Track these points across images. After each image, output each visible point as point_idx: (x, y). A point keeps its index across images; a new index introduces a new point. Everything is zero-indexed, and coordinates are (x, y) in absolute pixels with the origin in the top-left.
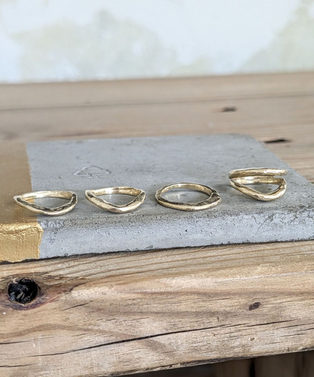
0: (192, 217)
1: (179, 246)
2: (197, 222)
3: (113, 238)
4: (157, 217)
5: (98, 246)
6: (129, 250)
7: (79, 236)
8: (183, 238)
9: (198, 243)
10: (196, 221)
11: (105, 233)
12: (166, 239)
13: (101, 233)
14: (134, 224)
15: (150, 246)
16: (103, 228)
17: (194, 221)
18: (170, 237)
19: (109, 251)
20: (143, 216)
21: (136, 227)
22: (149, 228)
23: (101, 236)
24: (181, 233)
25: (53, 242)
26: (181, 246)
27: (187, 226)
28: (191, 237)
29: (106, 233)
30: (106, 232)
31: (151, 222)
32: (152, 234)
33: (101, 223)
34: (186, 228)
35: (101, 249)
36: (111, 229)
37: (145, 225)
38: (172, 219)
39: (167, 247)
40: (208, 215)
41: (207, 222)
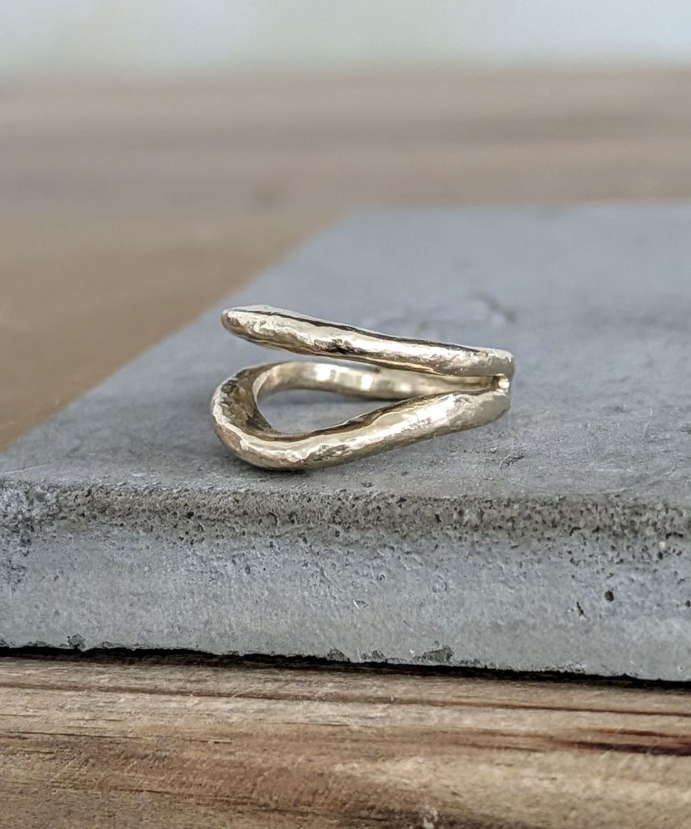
0: (635, 533)
1: (578, 666)
2: (660, 556)
4: (461, 514)
6: (341, 654)
7: (121, 565)
8: (596, 628)
10: (654, 553)
12: (514, 626)
13: (215, 564)
14: (359, 537)
15: (435, 648)
16: (220, 541)
17: (645, 549)
18: (529, 614)
19: (253, 648)
21: (366, 552)
22: (426, 562)
23: (213, 575)
27: (614, 570)
28: (634, 631)
29: (234, 562)
30: (237, 560)
31: (434, 534)
33: (212, 517)
34: (609, 582)
36: (254, 547)
37: (406, 547)
38: (535, 530)
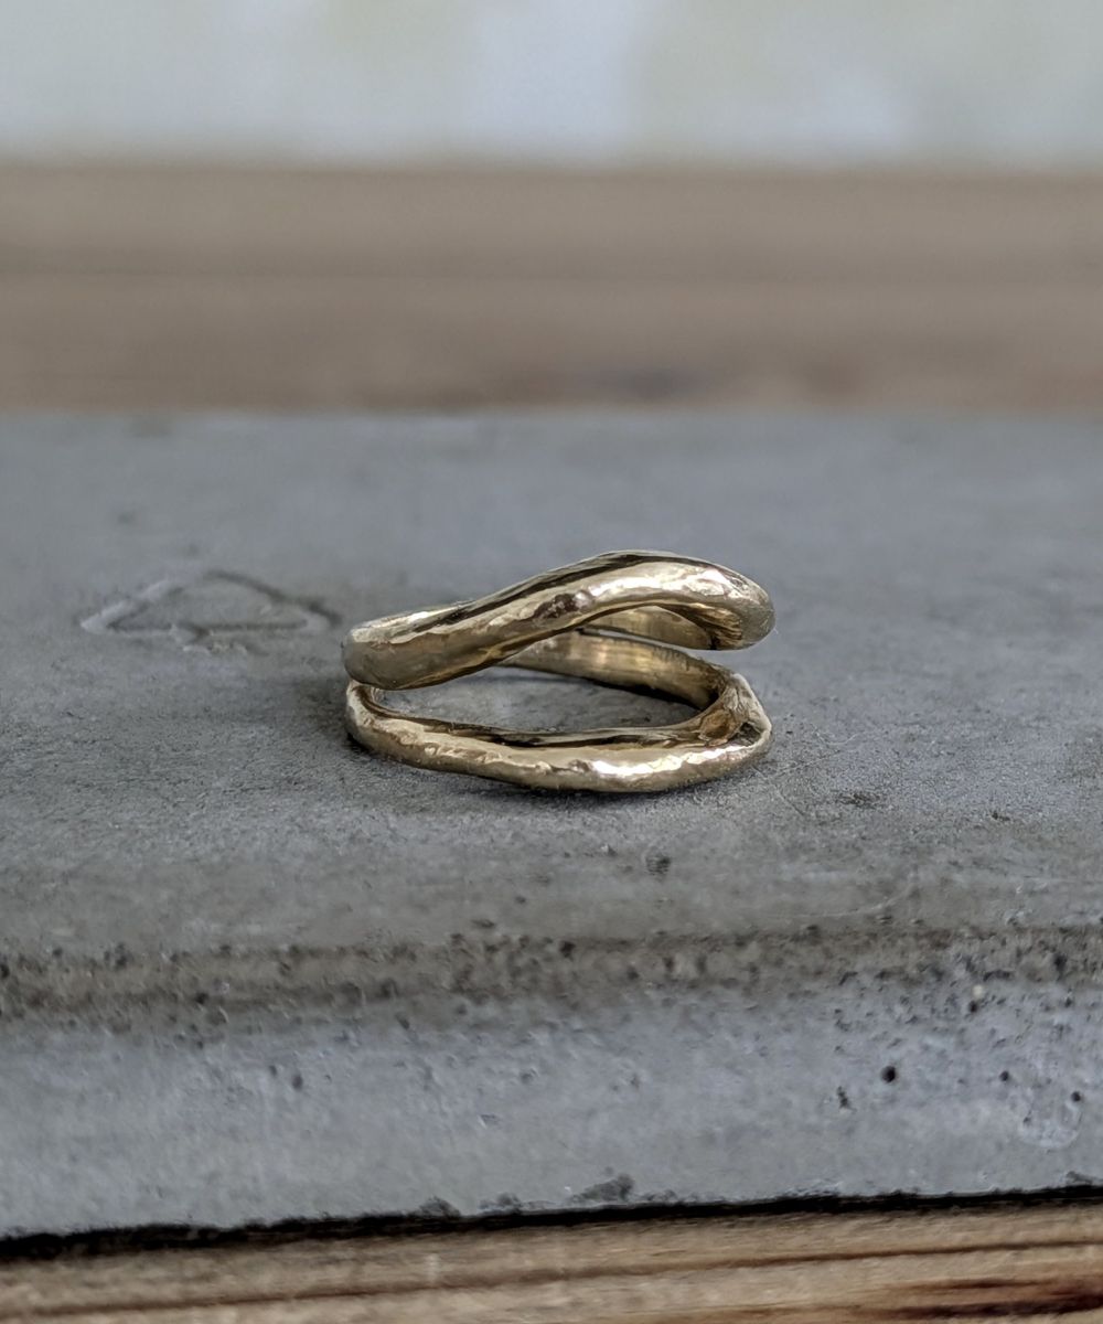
0: (939, 975)
1: (828, 1187)
2: (974, 1008)
4: (670, 964)
5: (212, 1178)
6: (445, 1205)
7: (62, 1093)
9: (977, 1168)
10: (965, 1003)
13: (239, 1076)
14: (497, 1014)
15: (607, 1180)
16: (253, 1038)
17: (952, 1000)
18: (763, 1114)
20: (567, 948)
21: (509, 1036)
22: (607, 1043)
23: (235, 1096)
24: (852, 1093)
26: (844, 1187)
27: (899, 1034)
28: (921, 1125)
30: (280, 1068)
31: (626, 999)
33: (243, 998)
34: (893, 1053)
36: (313, 1044)
37: (577, 1024)
38: (789, 981)
39: (735, 1196)
40: (1059, 962)
41: (1048, 1017)
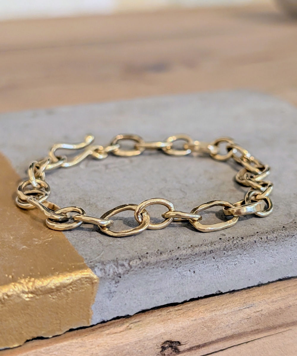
3: (200, 277)
11: (189, 272)
25: (113, 297)
32: (254, 264)
35: (182, 296)
